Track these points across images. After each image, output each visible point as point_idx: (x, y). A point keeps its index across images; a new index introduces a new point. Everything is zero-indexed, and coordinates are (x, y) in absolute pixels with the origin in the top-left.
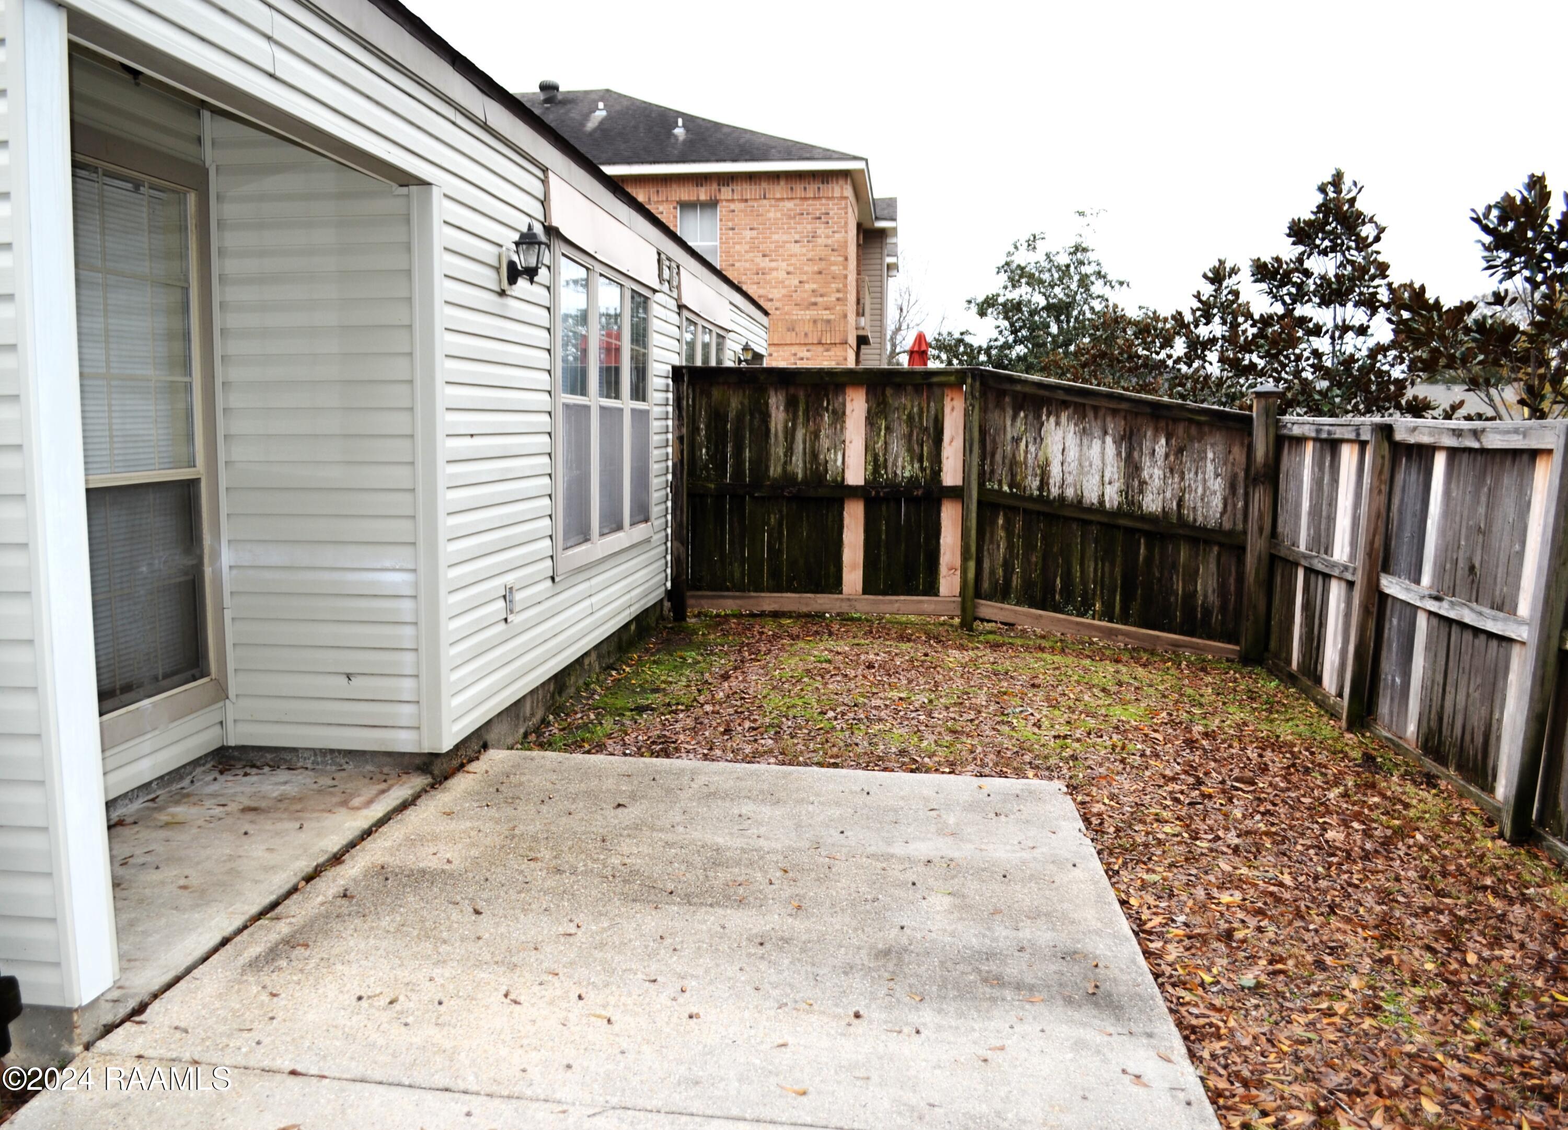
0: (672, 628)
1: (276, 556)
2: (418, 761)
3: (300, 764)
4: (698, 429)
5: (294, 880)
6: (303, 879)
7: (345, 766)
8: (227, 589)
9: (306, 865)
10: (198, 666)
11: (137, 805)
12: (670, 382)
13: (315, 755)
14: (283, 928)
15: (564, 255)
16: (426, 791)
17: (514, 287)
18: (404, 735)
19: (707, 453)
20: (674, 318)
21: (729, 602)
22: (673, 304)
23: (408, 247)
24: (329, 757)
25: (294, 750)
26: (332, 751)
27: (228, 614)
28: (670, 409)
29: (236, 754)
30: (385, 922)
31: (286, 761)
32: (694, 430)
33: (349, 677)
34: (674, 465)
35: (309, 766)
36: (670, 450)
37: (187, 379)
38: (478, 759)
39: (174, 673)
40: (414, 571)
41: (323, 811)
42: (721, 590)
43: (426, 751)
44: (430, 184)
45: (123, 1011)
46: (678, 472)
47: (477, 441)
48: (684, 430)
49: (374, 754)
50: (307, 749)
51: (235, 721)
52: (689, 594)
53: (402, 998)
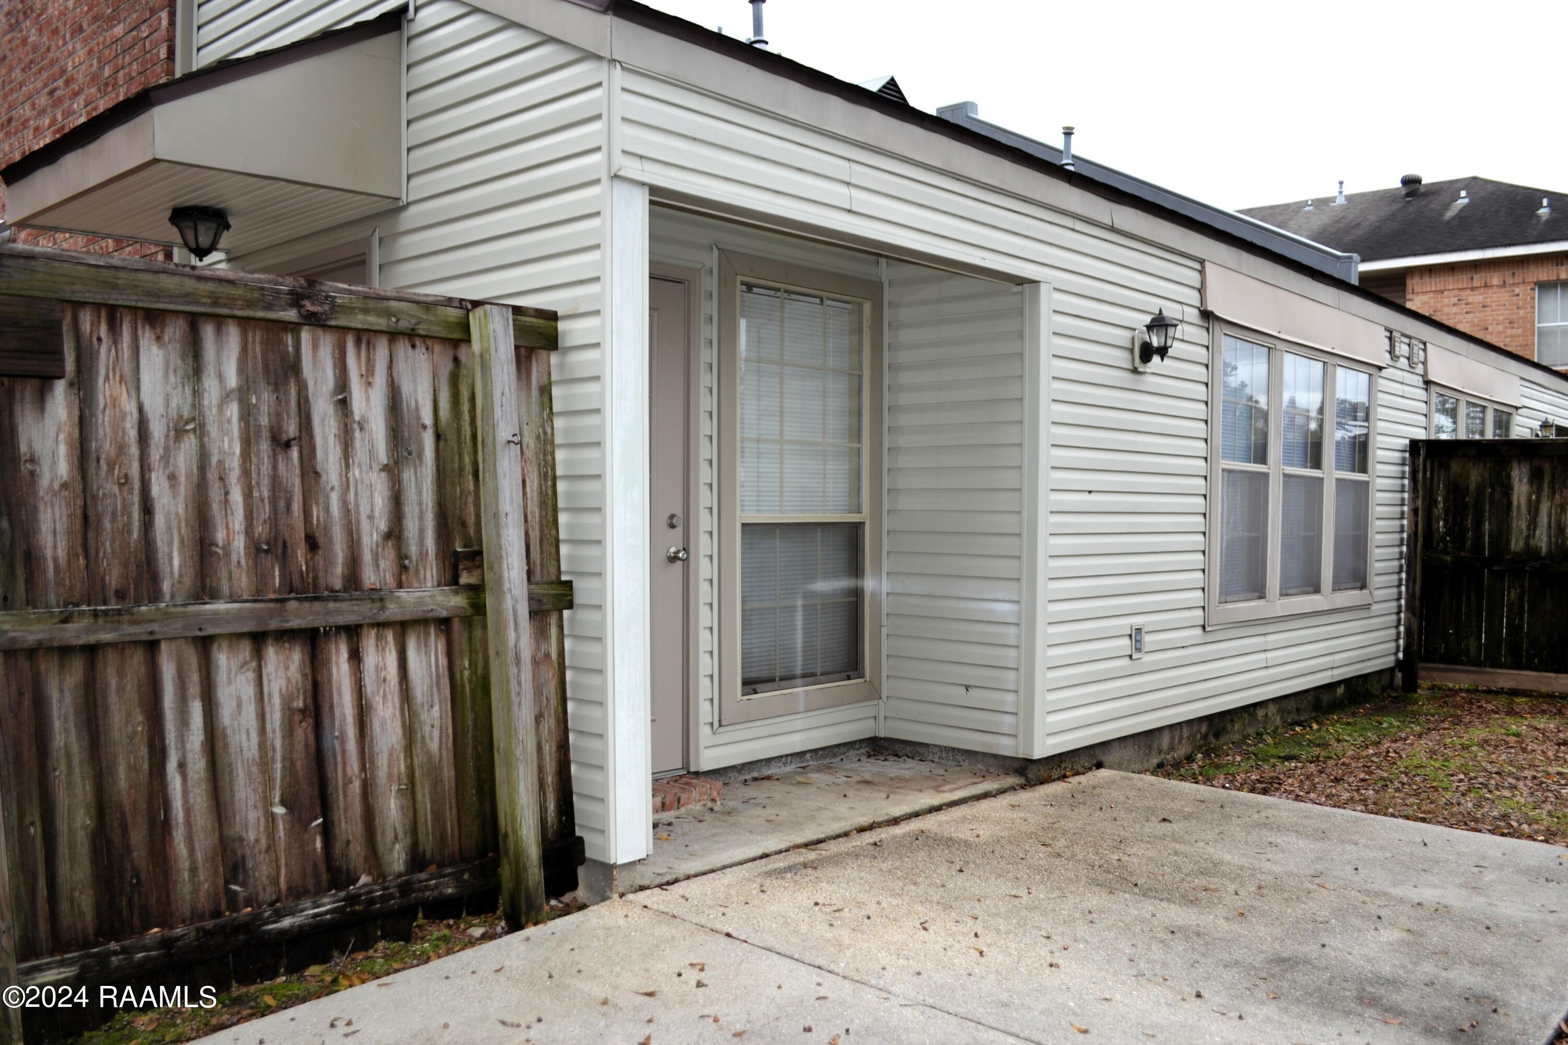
0: (1396, 697)
1: (917, 586)
2: (1016, 765)
3: (930, 758)
4: (1436, 501)
5: (848, 828)
6: (856, 829)
7: (962, 763)
8: (884, 611)
9: (864, 820)
10: (856, 670)
11: (790, 768)
12: (1407, 455)
13: (941, 751)
14: (812, 855)
15: (1225, 334)
16: (1015, 790)
17: (1149, 365)
18: (1006, 741)
19: (1445, 526)
20: (1422, 394)
21: (1463, 676)
22: (1418, 381)
23: (1021, 335)
24: (951, 754)
25: (926, 745)
26: (953, 749)
27: (884, 631)
28: (1406, 482)
29: (886, 744)
30: (884, 866)
31: (920, 754)
32: (1430, 502)
33: (967, 688)
34: (1409, 536)
35: (936, 760)
36: (1405, 522)
37: (857, 445)
38: (1084, 774)
39: (830, 673)
40: (1018, 602)
41: (916, 790)
42: (1456, 664)
43: (1021, 756)
44: (1038, 282)
45: (658, 881)
46: (1412, 544)
47: (1093, 497)
48: (1419, 502)
49: (984, 755)
50: (936, 746)
51: (885, 717)
52: (1421, 665)
53: (846, 910)
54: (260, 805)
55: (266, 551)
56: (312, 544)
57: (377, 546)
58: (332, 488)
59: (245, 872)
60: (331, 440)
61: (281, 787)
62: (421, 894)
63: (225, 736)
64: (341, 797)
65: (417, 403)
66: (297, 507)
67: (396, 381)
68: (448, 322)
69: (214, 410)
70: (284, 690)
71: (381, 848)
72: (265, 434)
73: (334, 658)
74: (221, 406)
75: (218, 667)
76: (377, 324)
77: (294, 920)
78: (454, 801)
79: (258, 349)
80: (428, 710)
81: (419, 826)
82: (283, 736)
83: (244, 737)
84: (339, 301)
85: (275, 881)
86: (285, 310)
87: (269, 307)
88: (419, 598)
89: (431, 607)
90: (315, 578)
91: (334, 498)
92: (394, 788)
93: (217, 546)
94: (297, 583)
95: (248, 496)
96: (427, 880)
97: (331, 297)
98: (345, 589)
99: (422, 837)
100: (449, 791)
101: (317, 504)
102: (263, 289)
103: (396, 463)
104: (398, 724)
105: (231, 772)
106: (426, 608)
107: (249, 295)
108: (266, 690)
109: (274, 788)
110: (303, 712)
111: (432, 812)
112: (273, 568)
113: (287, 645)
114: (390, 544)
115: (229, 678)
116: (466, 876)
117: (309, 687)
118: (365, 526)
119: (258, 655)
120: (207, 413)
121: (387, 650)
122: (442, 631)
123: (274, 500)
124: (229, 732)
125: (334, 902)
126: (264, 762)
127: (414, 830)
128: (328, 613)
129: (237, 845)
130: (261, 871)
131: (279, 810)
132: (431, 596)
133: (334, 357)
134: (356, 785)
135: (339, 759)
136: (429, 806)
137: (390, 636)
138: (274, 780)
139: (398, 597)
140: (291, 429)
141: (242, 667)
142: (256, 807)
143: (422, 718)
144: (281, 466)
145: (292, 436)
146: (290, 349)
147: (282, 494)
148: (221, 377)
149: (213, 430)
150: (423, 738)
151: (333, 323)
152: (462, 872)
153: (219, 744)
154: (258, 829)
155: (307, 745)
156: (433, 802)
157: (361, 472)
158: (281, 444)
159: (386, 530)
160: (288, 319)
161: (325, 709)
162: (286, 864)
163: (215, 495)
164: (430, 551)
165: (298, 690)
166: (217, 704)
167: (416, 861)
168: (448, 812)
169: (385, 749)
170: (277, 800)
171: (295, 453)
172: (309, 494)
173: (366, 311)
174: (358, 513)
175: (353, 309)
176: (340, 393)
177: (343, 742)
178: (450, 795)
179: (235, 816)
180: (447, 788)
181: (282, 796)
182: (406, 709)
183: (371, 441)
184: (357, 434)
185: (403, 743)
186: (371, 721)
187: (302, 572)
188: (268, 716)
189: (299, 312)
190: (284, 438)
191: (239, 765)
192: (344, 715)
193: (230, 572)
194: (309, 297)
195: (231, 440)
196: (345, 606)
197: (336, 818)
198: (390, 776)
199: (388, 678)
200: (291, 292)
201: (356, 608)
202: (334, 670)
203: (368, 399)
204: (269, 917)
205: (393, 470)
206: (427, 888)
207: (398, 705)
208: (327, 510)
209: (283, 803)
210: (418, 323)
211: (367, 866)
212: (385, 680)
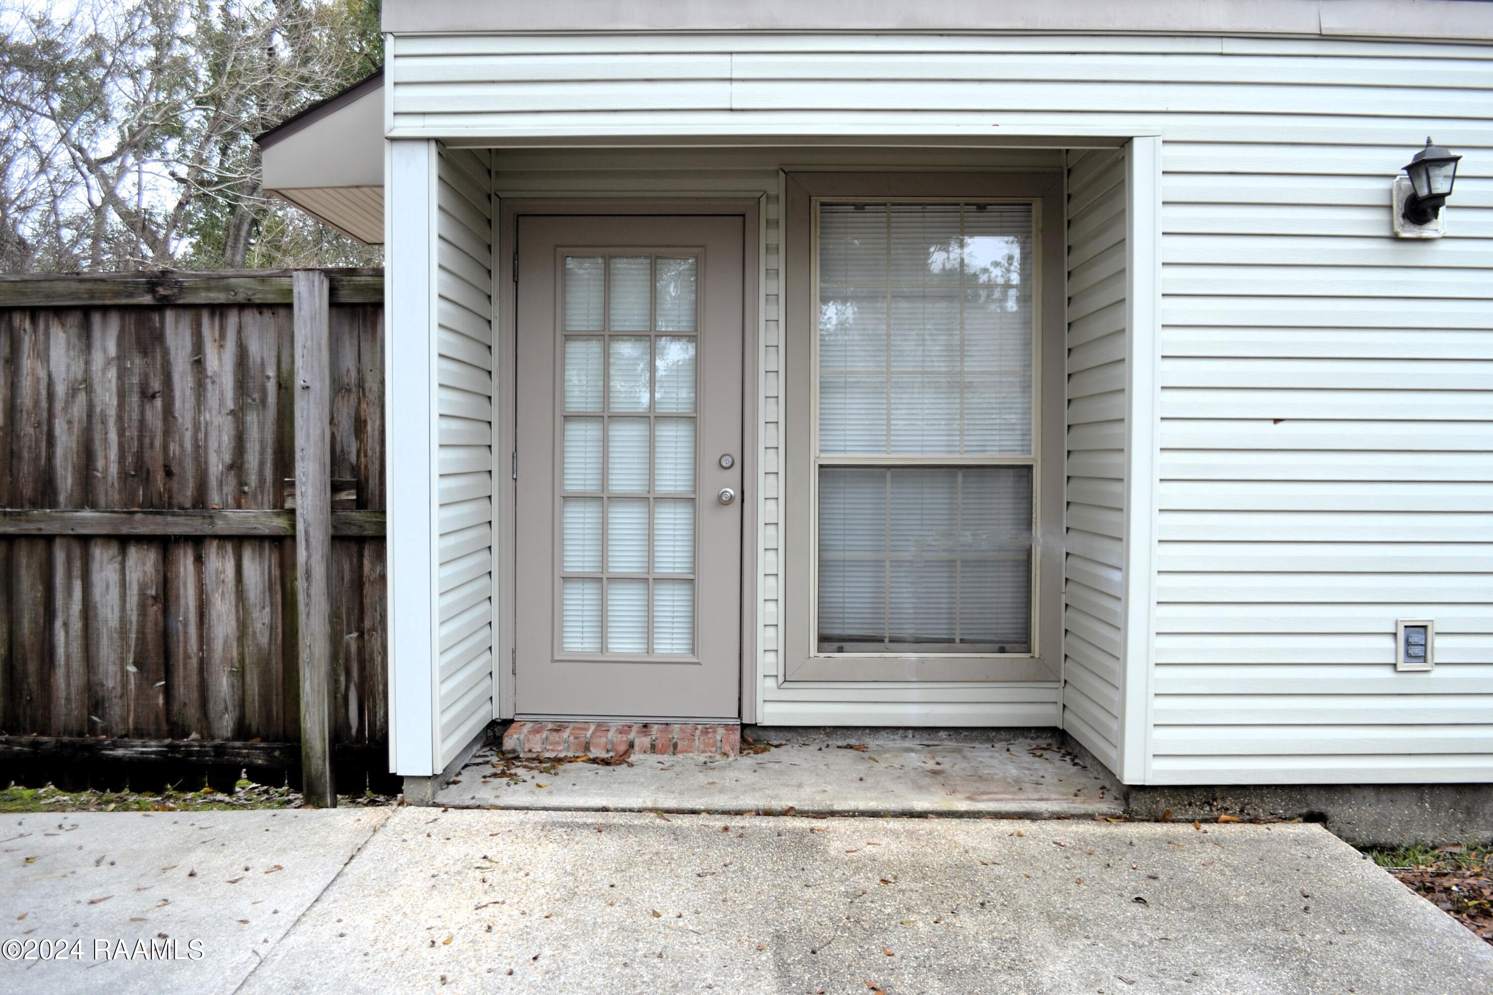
39: (976, 641)
54: (117, 662)
55: (133, 476)
56: (169, 473)
57: (222, 475)
58: (187, 429)
59: (104, 708)
60: (188, 392)
61: (135, 652)
62: (233, 759)
63: (96, 608)
64: (181, 668)
65: (262, 359)
66: (158, 443)
67: (244, 342)
68: (281, 290)
69: (100, 374)
70: (141, 580)
71: (212, 714)
72: (136, 389)
73: (182, 561)
74: (104, 371)
75: (94, 558)
76: (218, 299)
77: (126, 752)
78: (280, 689)
79: (132, 327)
80: (260, 611)
81: (247, 704)
82: (138, 615)
83: (109, 610)
84: (186, 284)
85: (125, 720)
86: (142, 296)
87: (131, 295)
88: (244, 517)
89: (255, 526)
90: (170, 498)
91: (188, 435)
92: (227, 669)
93: (98, 471)
94: (155, 500)
95: (121, 433)
96: (239, 748)
97: (179, 282)
98: (194, 507)
99: (249, 713)
100: (277, 680)
101: (174, 441)
102: (126, 283)
103: (241, 409)
104: (233, 617)
105: (98, 635)
106: (250, 526)
107: (116, 288)
108: (127, 578)
109: (129, 652)
110: (155, 598)
111: (260, 695)
112: (138, 488)
113: (145, 547)
114: (233, 473)
115: (101, 567)
116: (277, 753)
117: (161, 580)
118: (213, 459)
119: (123, 552)
120: (94, 377)
121: (227, 557)
122: (276, 546)
123: (141, 438)
124: (99, 605)
125: (159, 747)
126: (123, 631)
127: (242, 705)
128: (167, 524)
129: (99, 688)
130: (116, 711)
131: (132, 669)
132: (254, 517)
133: (192, 328)
134: (194, 662)
135: (181, 639)
136: (256, 689)
137: (229, 548)
138: (129, 646)
139: (226, 516)
140: (156, 385)
141: (111, 560)
142: (114, 663)
143: (254, 615)
144: (149, 414)
145: (157, 389)
146: (157, 325)
147: (148, 434)
148: (105, 350)
149: (98, 388)
150: (254, 633)
151: (181, 301)
152: (274, 749)
153: (91, 614)
154: (115, 680)
155: (156, 624)
156: (261, 686)
157: (211, 417)
158: (147, 396)
159: (230, 462)
160: (146, 302)
161: (172, 599)
162: (135, 710)
163: (98, 437)
164: (268, 480)
165: (152, 581)
166: (92, 585)
167: (242, 731)
168: (274, 697)
169: (221, 636)
170: (131, 661)
171: (158, 403)
172: (167, 433)
173: (209, 289)
174: (206, 447)
175: (198, 289)
176: (196, 356)
177: (186, 625)
178: (277, 684)
179: (99, 666)
180: (274, 677)
181: (135, 658)
182: (241, 608)
183: (222, 393)
184: (209, 386)
185: (236, 633)
186: (209, 612)
187: (160, 492)
188: (128, 598)
189: (154, 297)
190: (151, 391)
191: (105, 630)
192: (187, 605)
193: (106, 490)
194: (161, 284)
195: (111, 396)
196: (181, 520)
197: (176, 683)
198: (224, 659)
199: (226, 580)
200: (148, 283)
201: (189, 522)
202: (182, 570)
203: (220, 359)
204: (108, 745)
205: (238, 415)
206: (239, 754)
207: (233, 602)
208: (182, 446)
209: (136, 664)
210: (254, 294)
211: (199, 726)
212: (223, 582)
